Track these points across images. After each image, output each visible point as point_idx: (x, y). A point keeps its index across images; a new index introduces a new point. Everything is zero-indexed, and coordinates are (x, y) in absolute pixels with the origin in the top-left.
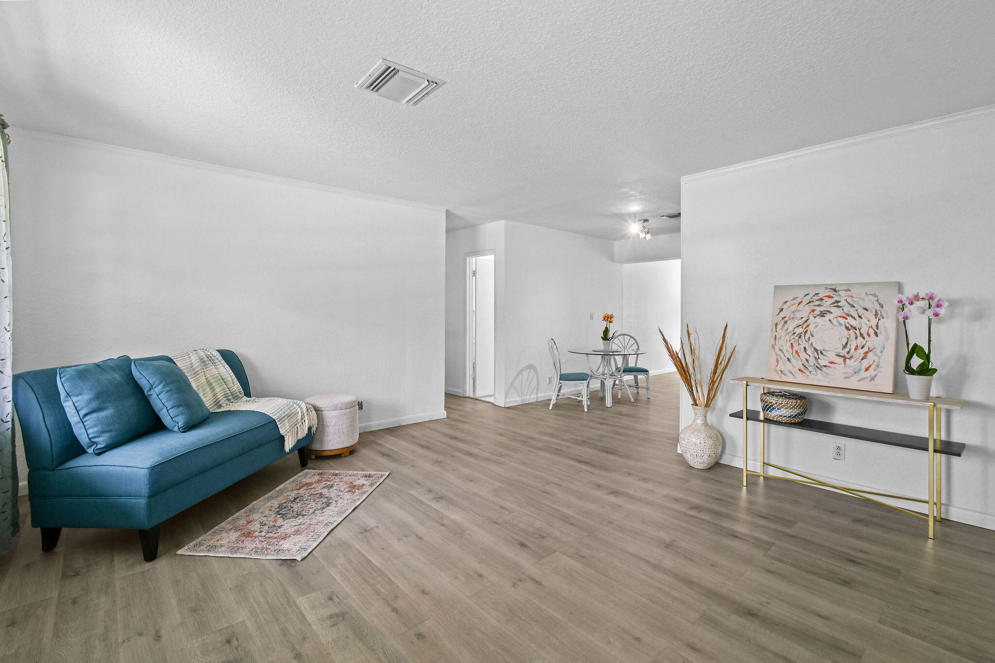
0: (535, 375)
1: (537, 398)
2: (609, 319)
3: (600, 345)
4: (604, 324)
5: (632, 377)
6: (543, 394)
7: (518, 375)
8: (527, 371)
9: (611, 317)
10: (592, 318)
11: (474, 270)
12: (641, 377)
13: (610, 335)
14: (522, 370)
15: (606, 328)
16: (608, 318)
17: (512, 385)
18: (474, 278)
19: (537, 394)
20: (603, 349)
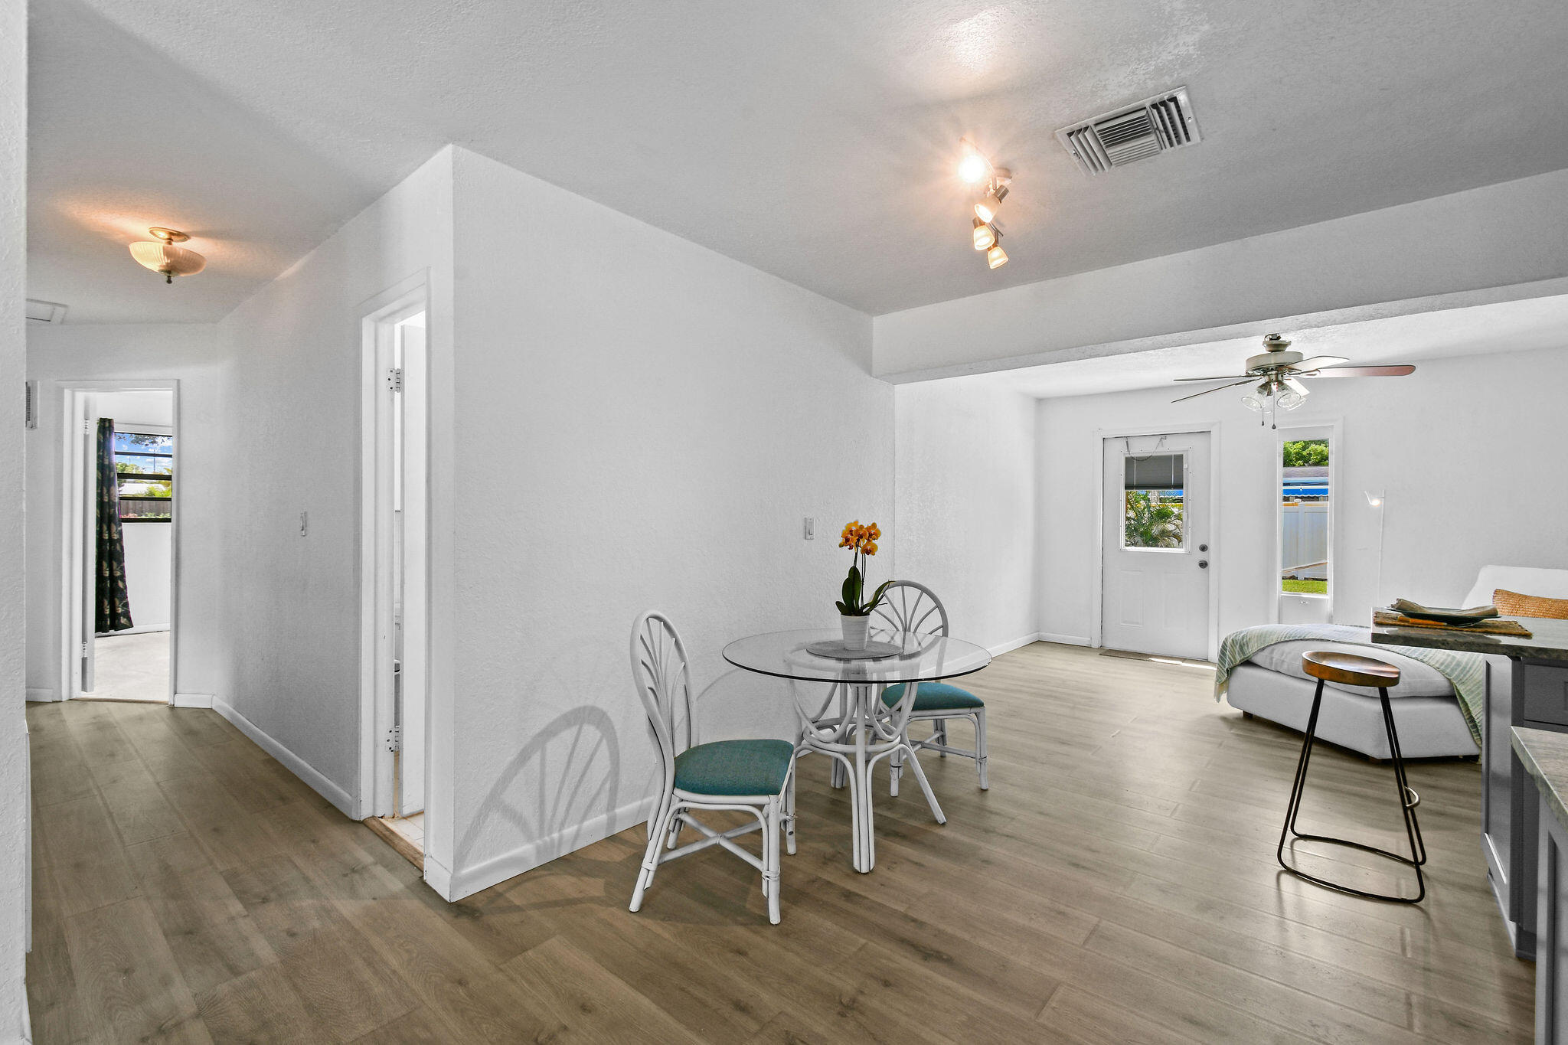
0: (604, 741)
1: (612, 821)
2: (863, 542)
3: (835, 627)
4: (846, 558)
5: (929, 724)
6: (638, 803)
7: (524, 757)
8: (568, 735)
9: (872, 533)
10: (808, 533)
11: (398, 366)
12: (957, 723)
13: (867, 595)
14: (549, 733)
15: (854, 571)
16: (861, 538)
17: (493, 801)
18: (397, 395)
19: (611, 806)
20: (843, 639)
